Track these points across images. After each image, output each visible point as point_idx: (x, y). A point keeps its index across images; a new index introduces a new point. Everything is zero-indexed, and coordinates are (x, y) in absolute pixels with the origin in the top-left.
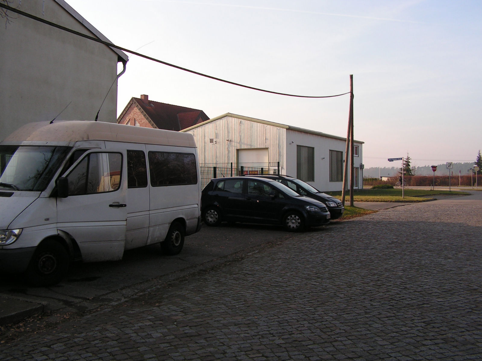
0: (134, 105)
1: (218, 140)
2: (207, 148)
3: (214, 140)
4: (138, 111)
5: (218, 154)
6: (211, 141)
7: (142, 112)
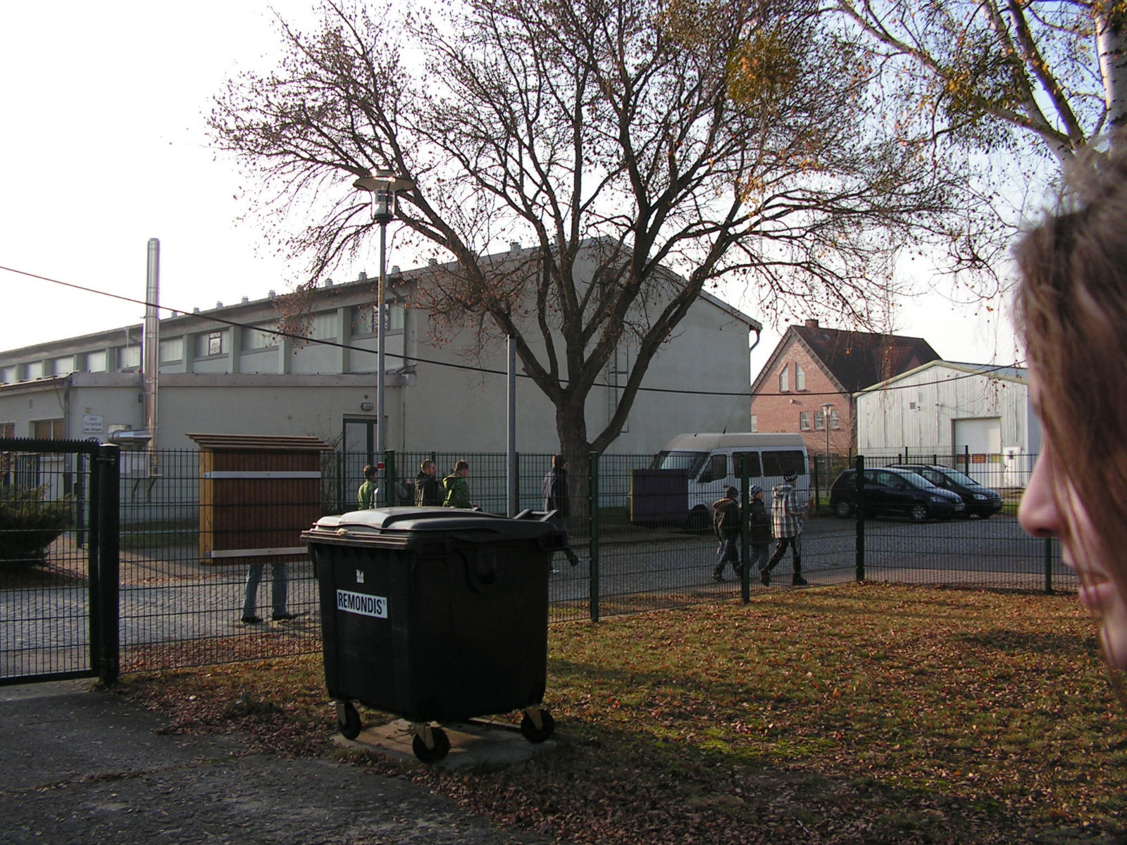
0: (794, 338)
1: (922, 405)
2: (905, 418)
3: (917, 405)
4: (800, 348)
5: (923, 428)
6: (912, 406)
7: (808, 351)
